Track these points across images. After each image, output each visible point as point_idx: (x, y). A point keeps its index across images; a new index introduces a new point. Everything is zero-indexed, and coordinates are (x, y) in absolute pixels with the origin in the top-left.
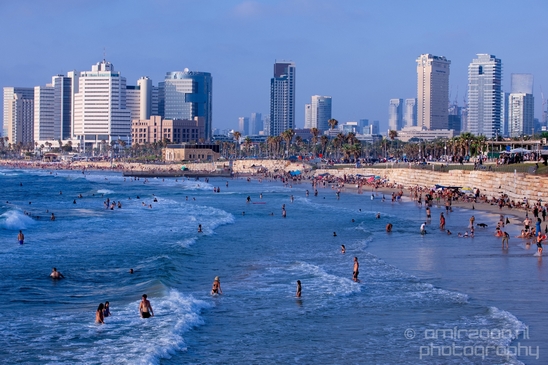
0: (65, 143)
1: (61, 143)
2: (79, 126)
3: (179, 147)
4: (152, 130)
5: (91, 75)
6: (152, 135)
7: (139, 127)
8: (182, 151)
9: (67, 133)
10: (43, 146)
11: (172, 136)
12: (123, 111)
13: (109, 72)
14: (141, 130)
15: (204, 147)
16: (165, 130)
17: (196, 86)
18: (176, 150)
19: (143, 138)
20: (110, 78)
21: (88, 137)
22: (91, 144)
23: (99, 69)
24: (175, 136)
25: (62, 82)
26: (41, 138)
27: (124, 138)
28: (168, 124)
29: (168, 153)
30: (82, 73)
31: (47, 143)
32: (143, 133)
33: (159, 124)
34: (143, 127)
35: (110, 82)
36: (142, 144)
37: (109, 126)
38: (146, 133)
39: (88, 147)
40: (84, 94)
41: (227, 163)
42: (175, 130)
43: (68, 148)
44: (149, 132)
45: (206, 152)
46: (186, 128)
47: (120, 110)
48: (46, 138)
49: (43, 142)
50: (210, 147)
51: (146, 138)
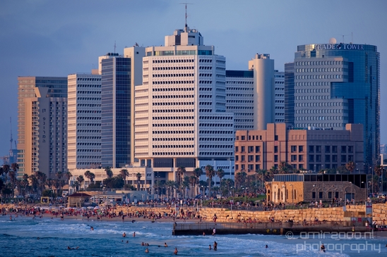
0: (116, 172)
1: (109, 173)
2: (144, 143)
3: (294, 179)
4: (270, 147)
5: (164, 53)
6: (270, 157)
7: (247, 144)
8: (299, 186)
9: (123, 155)
10: (81, 179)
11: (305, 158)
12: (219, 114)
13: (195, 48)
14: (251, 148)
15: (338, 178)
16: (294, 148)
17: (350, 69)
18: (289, 184)
19: (254, 163)
20: (196, 57)
21: (159, 163)
22: (164, 174)
23: (178, 41)
24: (311, 158)
25: (114, 66)
26: (80, 165)
27: (221, 163)
28: (299, 137)
29: (277, 190)
30: (149, 49)
31: (88, 174)
32: (254, 154)
33: (282, 137)
34: (254, 144)
35: (196, 64)
36: (253, 173)
37: (196, 143)
38: (261, 153)
39: (160, 179)
40: (150, 86)
41: (363, 208)
42: (311, 148)
43: (118, 183)
44: (265, 152)
45: (341, 187)
46: (331, 144)
47: (214, 114)
48: (88, 165)
49: (82, 172)
50: (351, 178)
51: (261, 163)
